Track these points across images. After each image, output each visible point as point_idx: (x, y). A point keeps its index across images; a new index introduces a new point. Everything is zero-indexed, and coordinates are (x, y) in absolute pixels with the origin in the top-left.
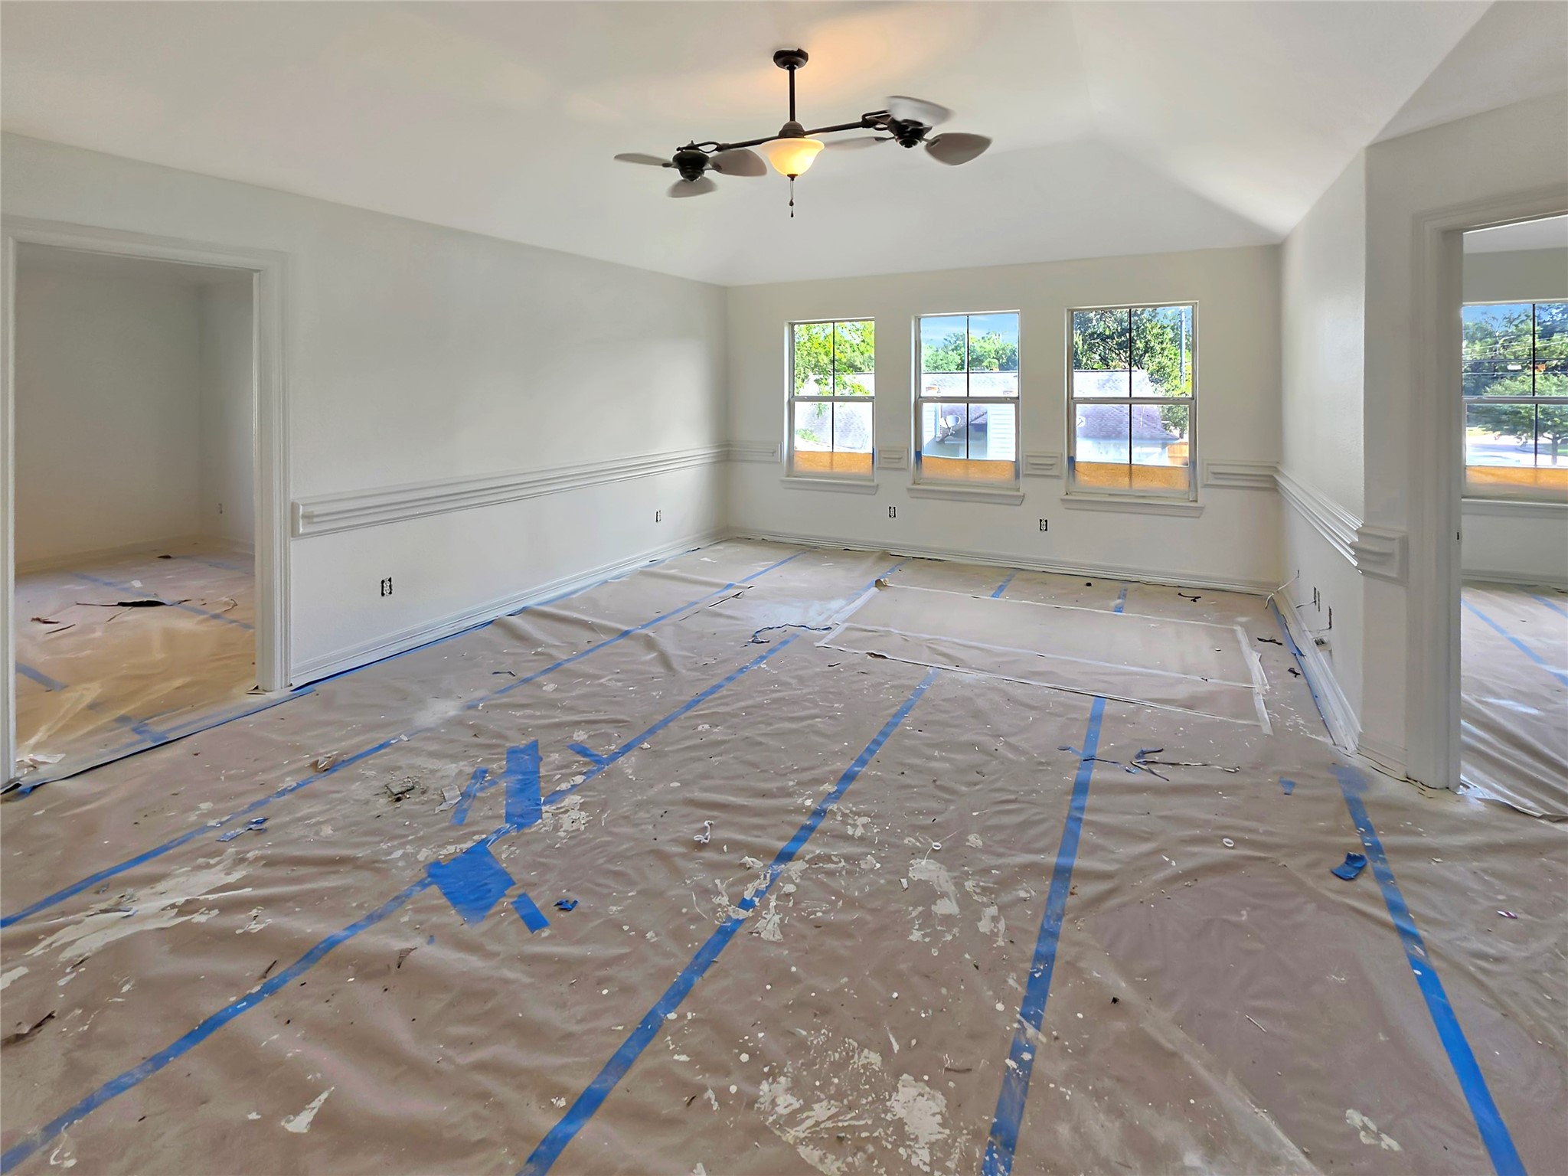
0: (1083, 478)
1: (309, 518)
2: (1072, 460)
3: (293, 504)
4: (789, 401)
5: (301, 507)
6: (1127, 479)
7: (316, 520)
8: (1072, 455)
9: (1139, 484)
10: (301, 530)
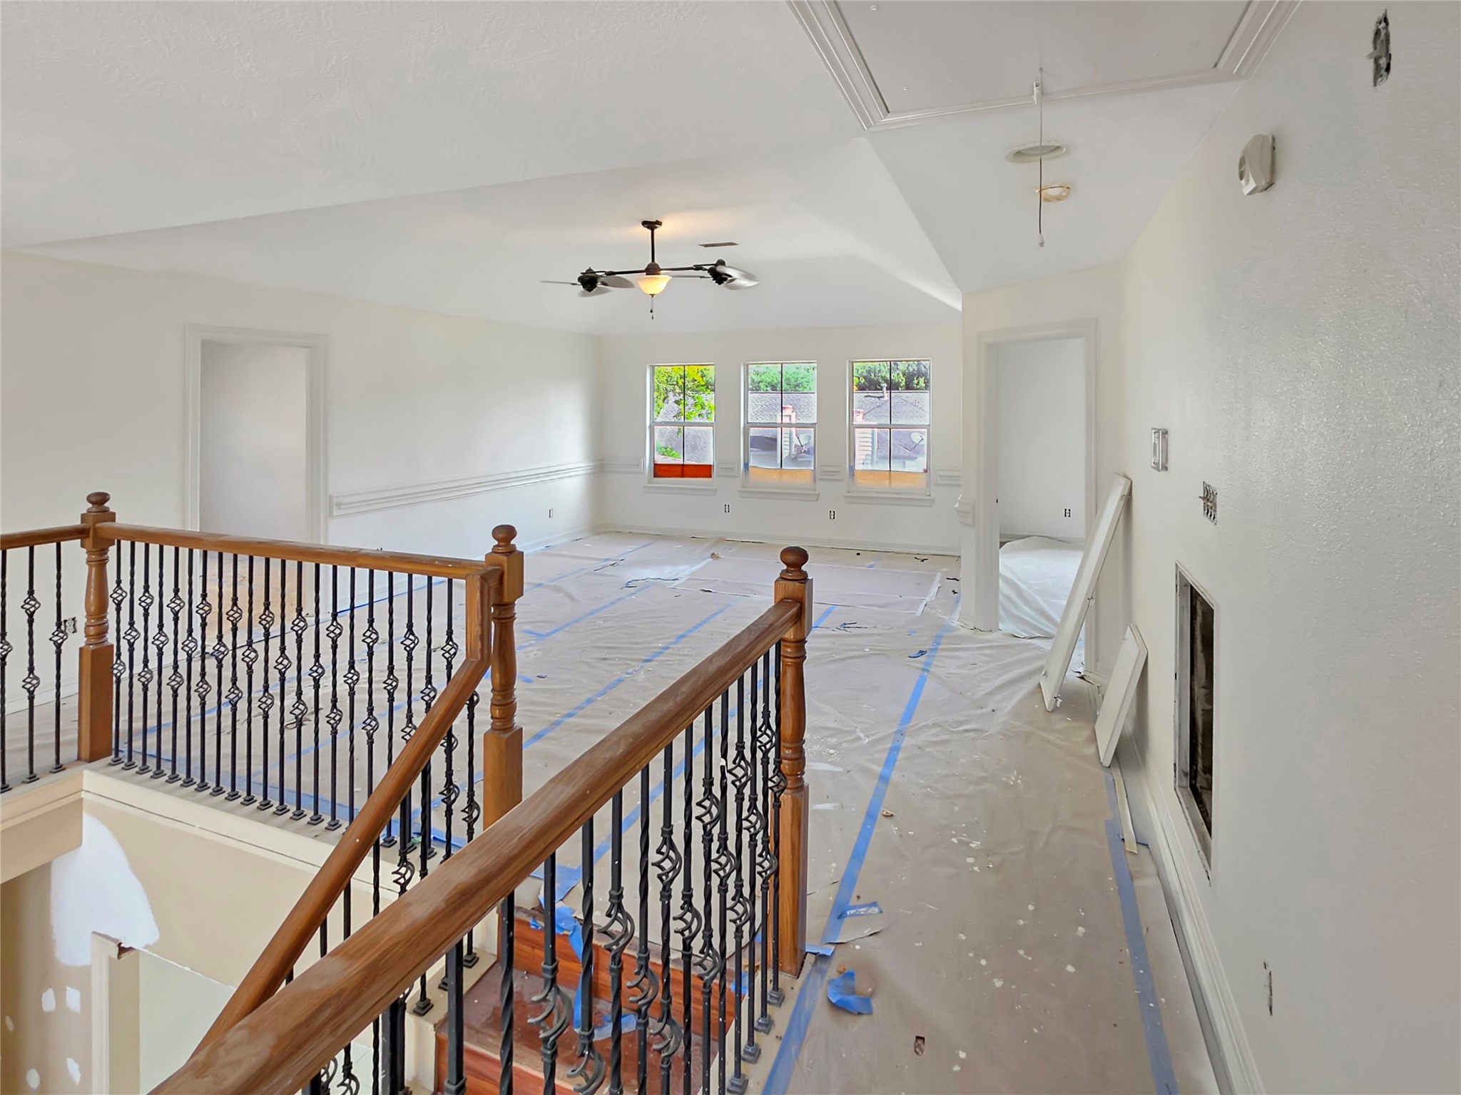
0: (859, 480)
1: (339, 505)
2: (852, 468)
3: (330, 496)
4: (650, 426)
5: (335, 499)
6: (888, 482)
7: (343, 507)
8: (852, 464)
9: (896, 485)
10: (335, 514)
